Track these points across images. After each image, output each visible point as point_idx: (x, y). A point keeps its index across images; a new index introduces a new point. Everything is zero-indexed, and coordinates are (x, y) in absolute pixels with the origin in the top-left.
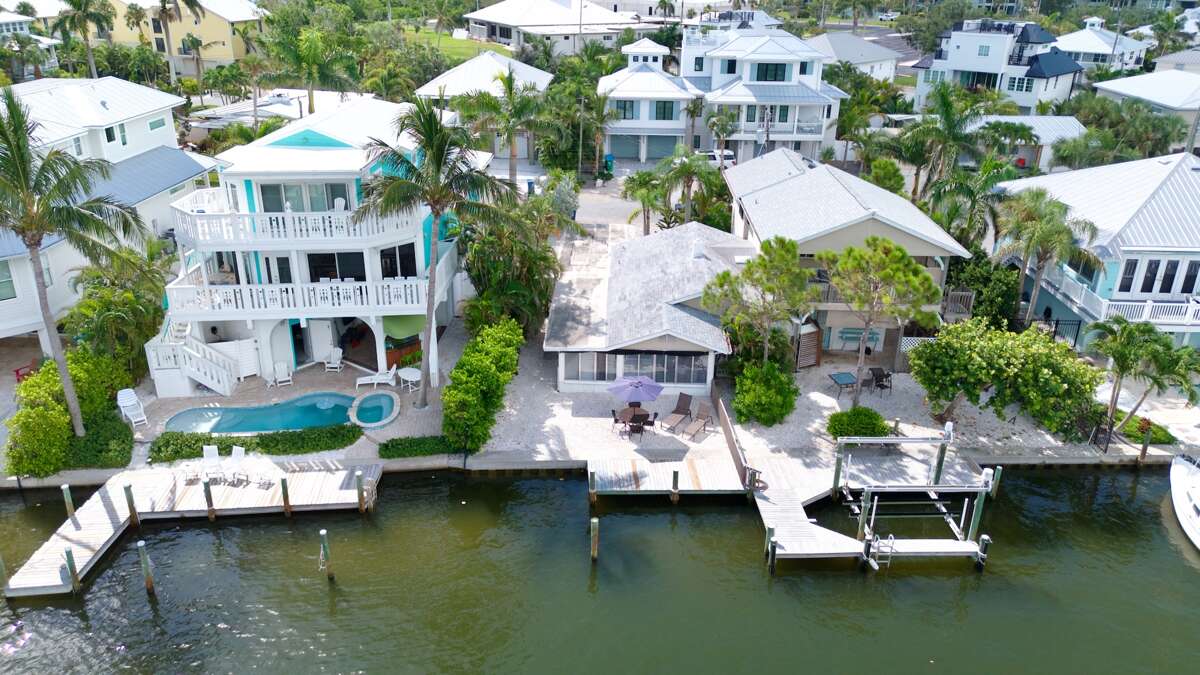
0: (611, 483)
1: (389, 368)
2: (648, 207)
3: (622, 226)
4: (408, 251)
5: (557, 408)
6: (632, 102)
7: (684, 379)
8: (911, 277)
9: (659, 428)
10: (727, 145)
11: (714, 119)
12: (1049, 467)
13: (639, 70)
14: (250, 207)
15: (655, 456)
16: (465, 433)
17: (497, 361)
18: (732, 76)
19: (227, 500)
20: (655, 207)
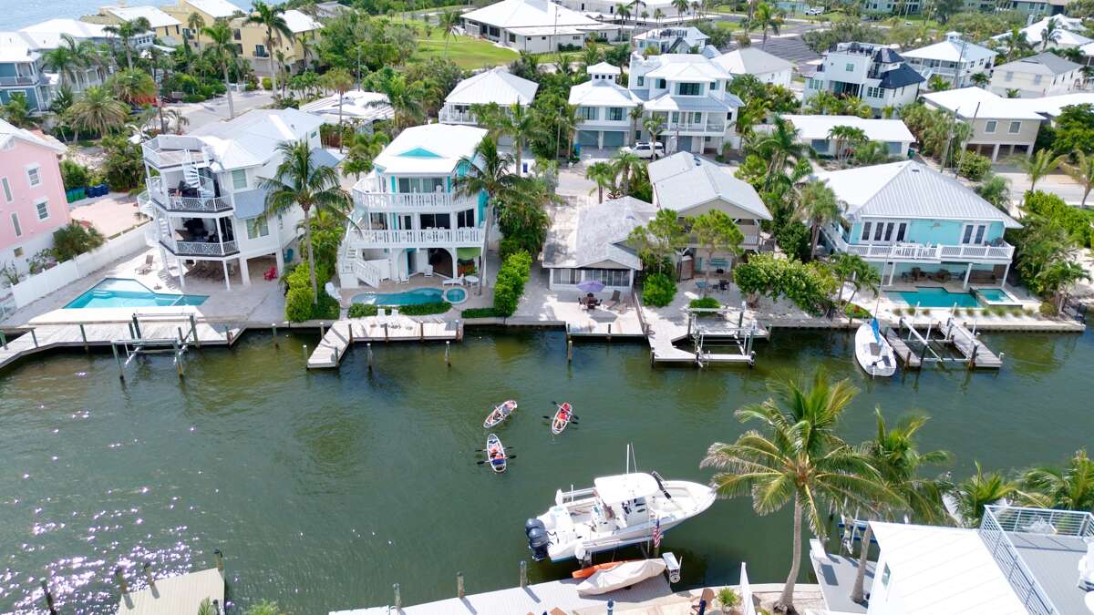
0: (578, 330)
1: (459, 276)
2: (602, 185)
3: (584, 196)
4: (471, 213)
5: (549, 298)
6: (594, 108)
7: (617, 284)
8: (729, 230)
9: (603, 308)
10: (658, 138)
11: (650, 123)
12: (803, 329)
13: (598, 85)
14: (392, 190)
15: (600, 320)
16: (504, 305)
17: (520, 271)
18: (663, 90)
19: (394, 334)
20: (606, 186)
